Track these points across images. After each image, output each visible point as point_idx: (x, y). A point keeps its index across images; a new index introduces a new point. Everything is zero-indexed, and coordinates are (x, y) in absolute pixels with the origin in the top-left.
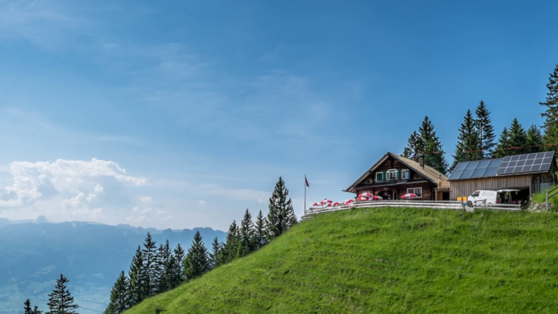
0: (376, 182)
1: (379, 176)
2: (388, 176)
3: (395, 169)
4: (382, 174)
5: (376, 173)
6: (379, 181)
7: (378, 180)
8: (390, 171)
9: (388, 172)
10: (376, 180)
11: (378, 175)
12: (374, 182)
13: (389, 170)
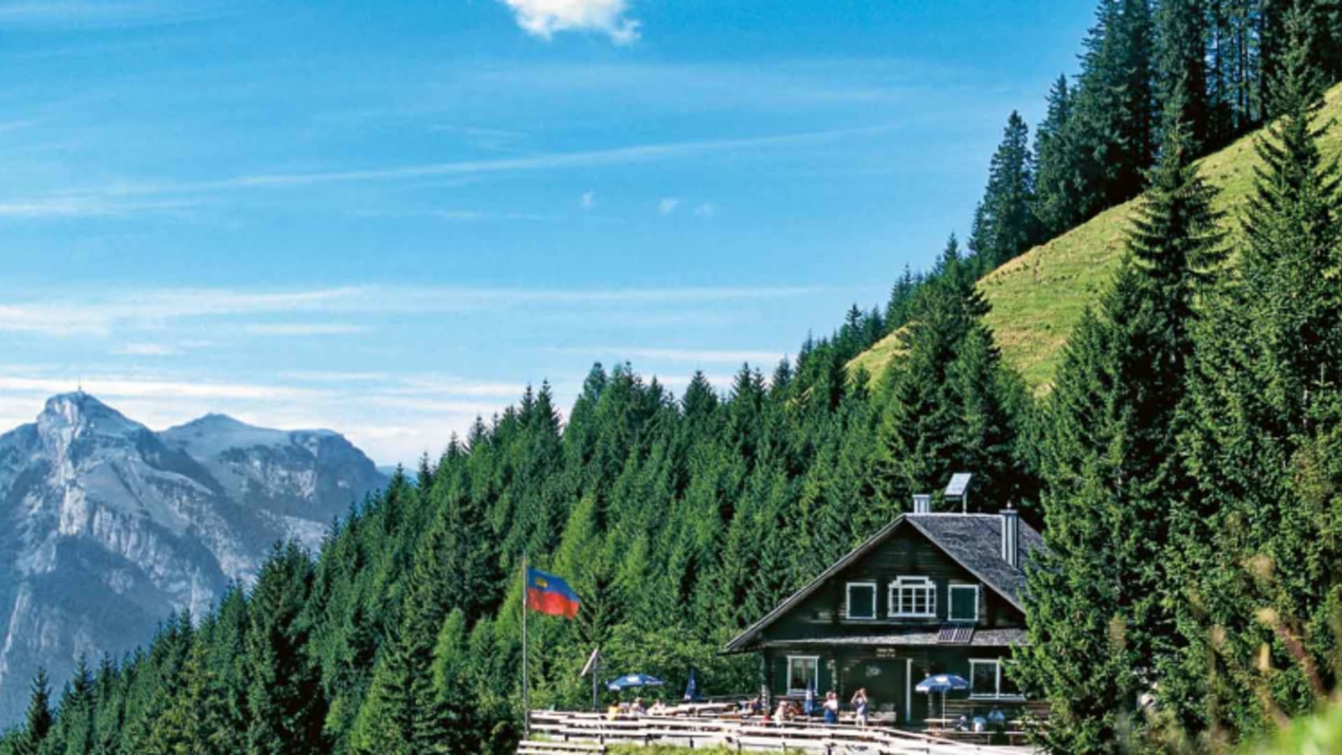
0: (844, 618)
1: (861, 597)
2: (896, 600)
3: (926, 578)
4: (871, 588)
5: (849, 585)
6: (859, 620)
7: (852, 613)
8: (904, 582)
9: (897, 584)
10: (847, 613)
11: (853, 590)
12: (836, 618)
13: (900, 578)
